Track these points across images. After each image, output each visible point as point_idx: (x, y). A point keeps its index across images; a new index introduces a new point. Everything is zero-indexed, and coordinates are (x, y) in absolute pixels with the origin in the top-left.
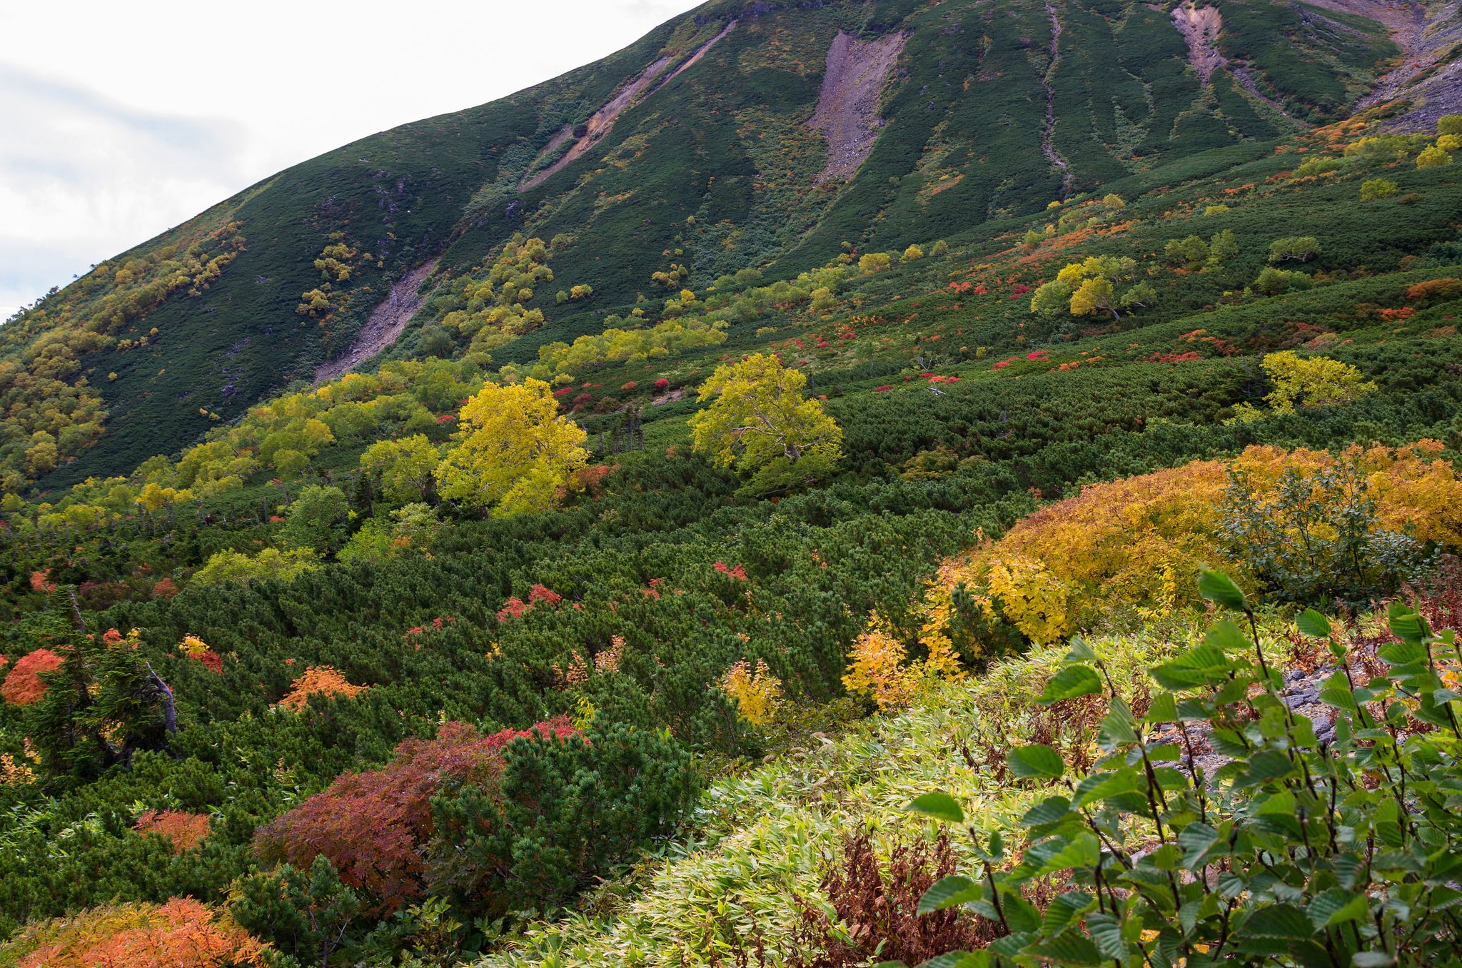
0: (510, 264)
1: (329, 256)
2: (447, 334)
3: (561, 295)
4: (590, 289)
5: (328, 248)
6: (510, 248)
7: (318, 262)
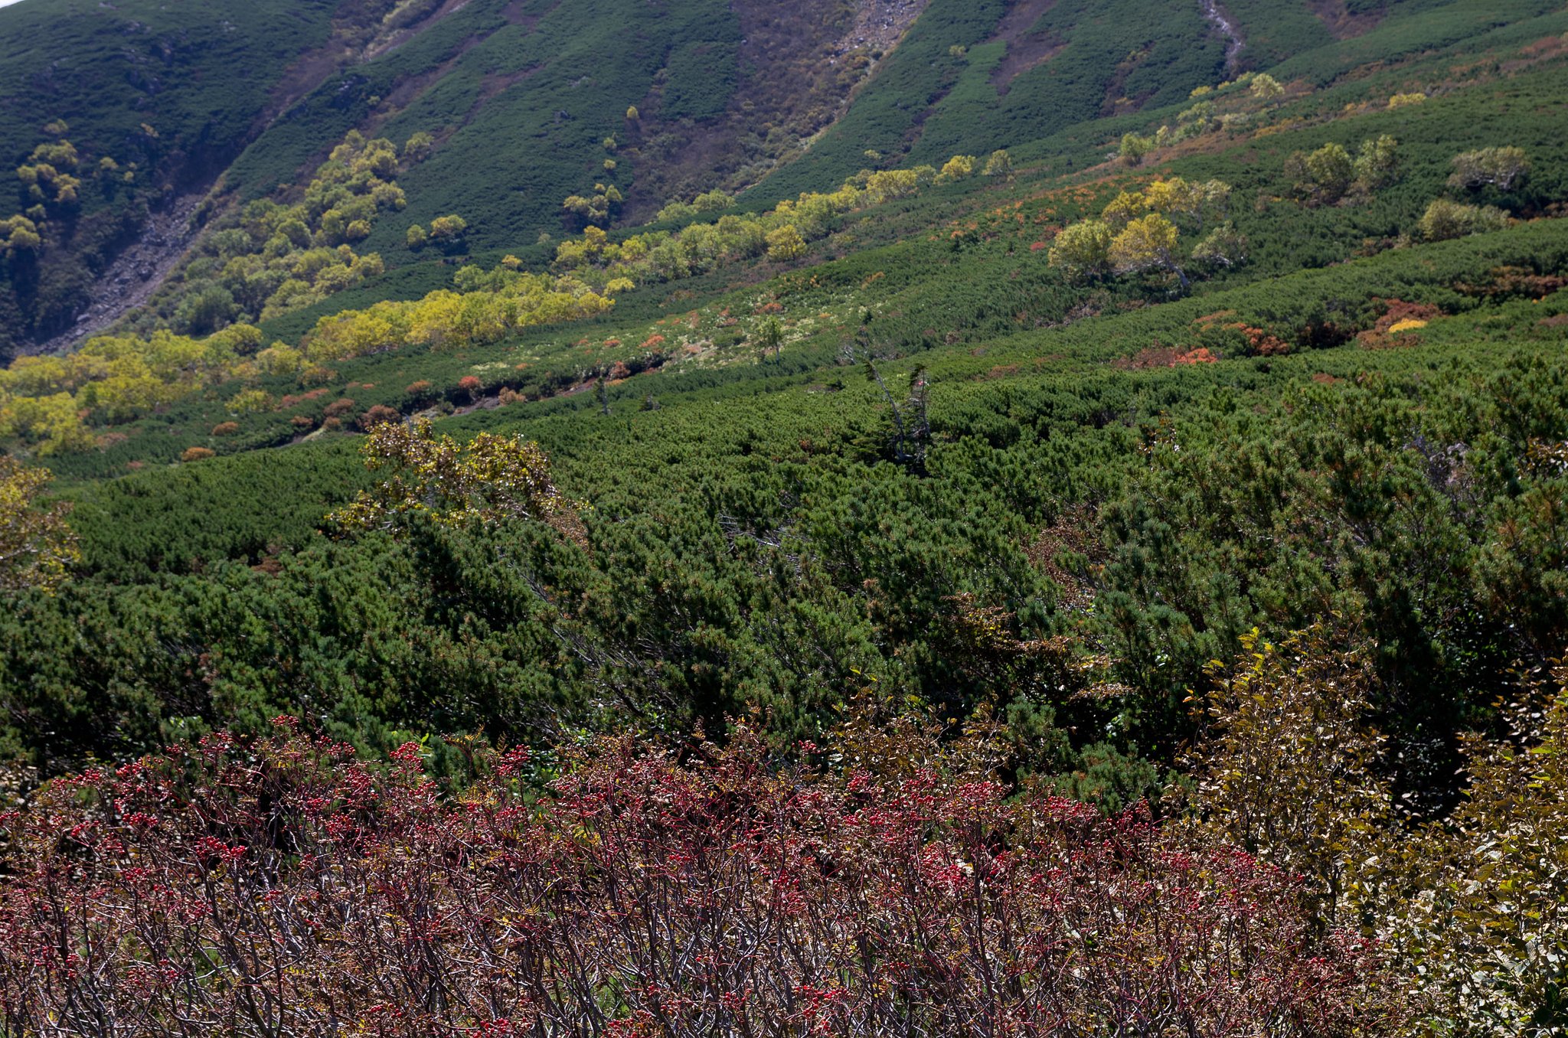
0: (337, 180)
1: (43, 159)
2: (227, 293)
3: (416, 232)
4: (461, 222)
5: (41, 149)
6: (341, 155)
7: (25, 171)
